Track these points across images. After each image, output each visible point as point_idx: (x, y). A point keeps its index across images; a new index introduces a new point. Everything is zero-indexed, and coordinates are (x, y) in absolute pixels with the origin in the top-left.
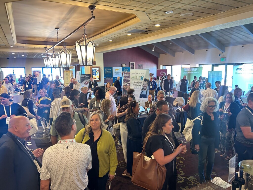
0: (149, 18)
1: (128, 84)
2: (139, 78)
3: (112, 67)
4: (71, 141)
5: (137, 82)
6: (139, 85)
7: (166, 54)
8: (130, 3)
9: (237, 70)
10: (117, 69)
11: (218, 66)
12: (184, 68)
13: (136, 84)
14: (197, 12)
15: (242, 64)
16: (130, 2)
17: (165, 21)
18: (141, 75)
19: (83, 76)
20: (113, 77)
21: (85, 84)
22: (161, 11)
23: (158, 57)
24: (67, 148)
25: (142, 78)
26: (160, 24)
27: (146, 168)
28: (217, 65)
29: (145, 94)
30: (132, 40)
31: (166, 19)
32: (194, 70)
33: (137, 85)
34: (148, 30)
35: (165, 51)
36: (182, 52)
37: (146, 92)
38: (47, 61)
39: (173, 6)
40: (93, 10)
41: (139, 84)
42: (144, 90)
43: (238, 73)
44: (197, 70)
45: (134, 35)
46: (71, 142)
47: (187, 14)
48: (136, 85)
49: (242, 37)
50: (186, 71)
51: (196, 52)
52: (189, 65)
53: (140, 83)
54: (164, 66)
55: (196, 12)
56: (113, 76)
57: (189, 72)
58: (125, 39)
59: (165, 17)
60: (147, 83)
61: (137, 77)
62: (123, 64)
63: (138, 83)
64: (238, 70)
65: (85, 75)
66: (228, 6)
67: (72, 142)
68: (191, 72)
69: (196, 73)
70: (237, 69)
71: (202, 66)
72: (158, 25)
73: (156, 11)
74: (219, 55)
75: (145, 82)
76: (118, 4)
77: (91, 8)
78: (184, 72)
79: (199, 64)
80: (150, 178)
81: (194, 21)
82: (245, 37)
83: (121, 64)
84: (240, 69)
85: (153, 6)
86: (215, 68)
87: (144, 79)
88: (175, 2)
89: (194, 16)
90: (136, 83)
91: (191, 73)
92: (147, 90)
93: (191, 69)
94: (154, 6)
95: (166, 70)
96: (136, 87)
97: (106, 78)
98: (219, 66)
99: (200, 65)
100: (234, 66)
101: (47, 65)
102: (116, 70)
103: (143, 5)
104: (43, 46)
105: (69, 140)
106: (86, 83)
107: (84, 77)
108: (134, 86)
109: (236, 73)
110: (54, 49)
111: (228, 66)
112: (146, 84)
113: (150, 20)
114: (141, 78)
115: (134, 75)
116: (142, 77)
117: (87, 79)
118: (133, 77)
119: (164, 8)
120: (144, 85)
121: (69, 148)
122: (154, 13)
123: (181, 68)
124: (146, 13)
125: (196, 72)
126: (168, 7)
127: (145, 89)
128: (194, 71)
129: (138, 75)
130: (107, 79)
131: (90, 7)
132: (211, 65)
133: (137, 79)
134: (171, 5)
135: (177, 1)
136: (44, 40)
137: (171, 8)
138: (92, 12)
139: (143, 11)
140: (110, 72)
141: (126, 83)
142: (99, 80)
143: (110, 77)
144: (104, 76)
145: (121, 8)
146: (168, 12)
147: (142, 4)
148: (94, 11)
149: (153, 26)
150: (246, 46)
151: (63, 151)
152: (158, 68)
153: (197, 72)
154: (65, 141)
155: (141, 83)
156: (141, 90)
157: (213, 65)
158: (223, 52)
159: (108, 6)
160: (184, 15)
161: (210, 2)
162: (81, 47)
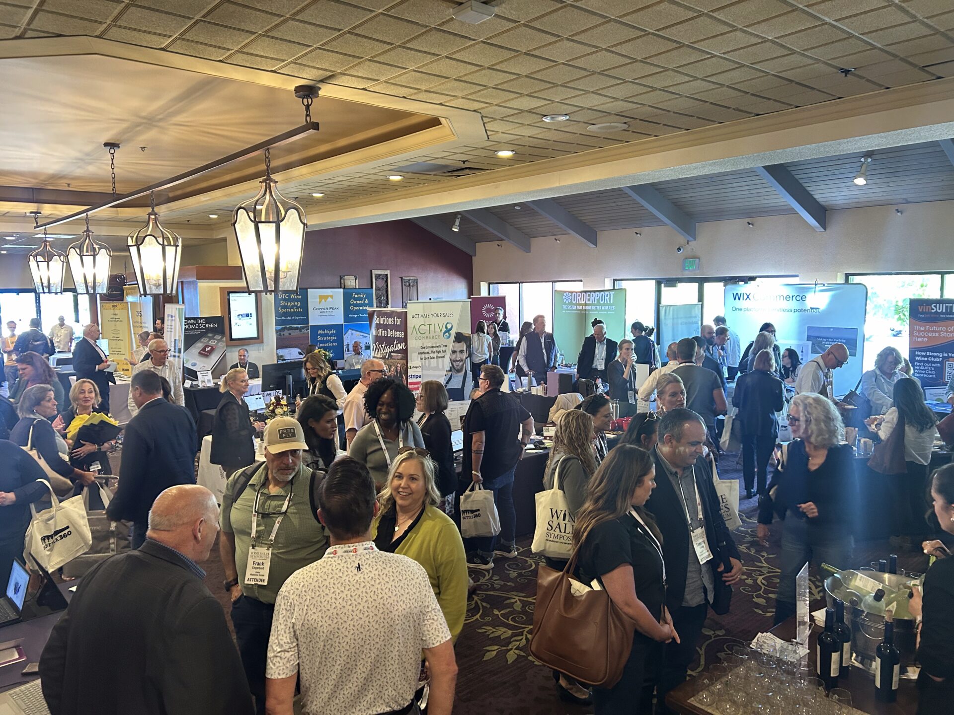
0: (486, 130)
1: (394, 352)
2: (438, 329)
3: (307, 289)
4: (368, 549)
5: (430, 345)
6: (439, 355)
7: (499, 243)
8: (442, 87)
9: (735, 299)
10: (326, 297)
11: (675, 286)
12: (565, 292)
13: (428, 353)
14: (640, 120)
15: (752, 279)
16: (443, 83)
17: (534, 142)
18: (443, 321)
19: (194, 324)
20: (310, 324)
21: (200, 353)
22: (533, 113)
23: (471, 253)
24: (359, 568)
25: (448, 331)
26: (513, 151)
27: (574, 614)
28: (672, 282)
29: (460, 387)
30: (397, 194)
31: (539, 136)
32: (598, 300)
33: (432, 355)
34: (467, 165)
35: (496, 233)
36: (556, 237)
37: (461, 379)
38: (43, 265)
39: (574, 102)
40: (310, 101)
41: (438, 352)
42: (454, 374)
43: (740, 310)
44: (610, 299)
45: (412, 181)
46: (366, 551)
47: (608, 124)
48: (427, 356)
49: (747, 192)
50: (571, 304)
51: (602, 236)
52: (581, 281)
53: (440, 349)
54: (491, 286)
55: (638, 121)
56: (312, 323)
57: (580, 304)
58: (372, 189)
59: (539, 130)
60: (465, 349)
61: (432, 327)
62: (346, 277)
63: (434, 350)
64: (739, 299)
65: (201, 318)
66: (734, 109)
67: (371, 551)
68: (589, 305)
69: (604, 310)
70: (737, 297)
71: (624, 284)
72: (505, 154)
73: (517, 111)
74: (679, 249)
75: (457, 345)
76: (399, 87)
77: (306, 93)
78: (565, 307)
79: (615, 280)
80: (584, 647)
81: (624, 147)
82: (756, 195)
83: (341, 278)
84: (745, 297)
85: (512, 99)
86: (665, 290)
87: (453, 332)
88: (583, 90)
89: (626, 132)
90: (427, 350)
91: (588, 310)
92: (466, 371)
93: (589, 296)
94: (517, 98)
95: (503, 300)
96: (430, 364)
97: (283, 329)
98: (679, 285)
99: (616, 283)
100: (724, 286)
101: (46, 284)
102: (321, 297)
103: (482, 92)
104: (26, 208)
105: (361, 544)
106: (207, 349)
107: (199, 329)
108: (421, 359)
109: (735, 309)
110: (87, 220)
111: (707, 286)
112: (462, 351)
113: (488, 136)
114: (444, 329)
115: (421, 321)
116: (446, 327)
117: (210, 335)
118: (417, 327)
119: (545, 105)
120: (454, 356)
121: (364, 570)
122: (506, 117)
123: (555, 293)
124: (482, 117)
125: (604, 304)
126: (559, 104)
127: (458, 367)
128: (598, 304)
129: (434, 321)
130: (286, 333)
131: (298, 89)
132: (654, 282)
133: (432, 334)
134: (571, 98)
135: (592, 90)
136: (31, 183)
137: (566, 107)
138: (308, 107)
139: (475, 111)
140: (296, 306)
141: (388, 350)
142: (258, 338)
143: (299, 326)
144: (278, 323)
145: (404, 97)
146: (552, 118)
147: (479, 91)
148: (316, 104)
149: (489, 153)
150: (759, 221)
151: (347, 578)
152: (471, 292)
153: (610, 304)
154: (352, 548)
155: (444, 349)
156: (445, 373)
157: (659, 283)
158: (690, 238)
159: (364, 89)
160: (599, 128)
161: (686, 97)
162: (260, 225)
